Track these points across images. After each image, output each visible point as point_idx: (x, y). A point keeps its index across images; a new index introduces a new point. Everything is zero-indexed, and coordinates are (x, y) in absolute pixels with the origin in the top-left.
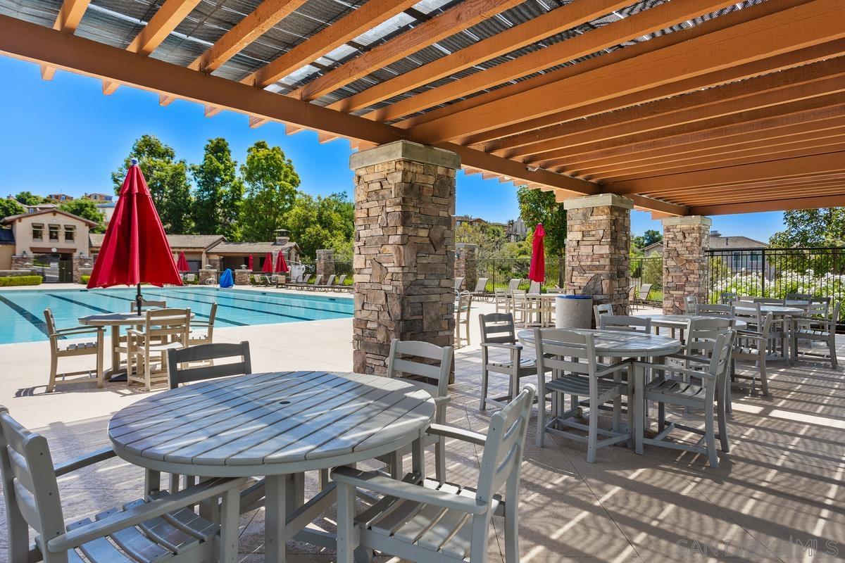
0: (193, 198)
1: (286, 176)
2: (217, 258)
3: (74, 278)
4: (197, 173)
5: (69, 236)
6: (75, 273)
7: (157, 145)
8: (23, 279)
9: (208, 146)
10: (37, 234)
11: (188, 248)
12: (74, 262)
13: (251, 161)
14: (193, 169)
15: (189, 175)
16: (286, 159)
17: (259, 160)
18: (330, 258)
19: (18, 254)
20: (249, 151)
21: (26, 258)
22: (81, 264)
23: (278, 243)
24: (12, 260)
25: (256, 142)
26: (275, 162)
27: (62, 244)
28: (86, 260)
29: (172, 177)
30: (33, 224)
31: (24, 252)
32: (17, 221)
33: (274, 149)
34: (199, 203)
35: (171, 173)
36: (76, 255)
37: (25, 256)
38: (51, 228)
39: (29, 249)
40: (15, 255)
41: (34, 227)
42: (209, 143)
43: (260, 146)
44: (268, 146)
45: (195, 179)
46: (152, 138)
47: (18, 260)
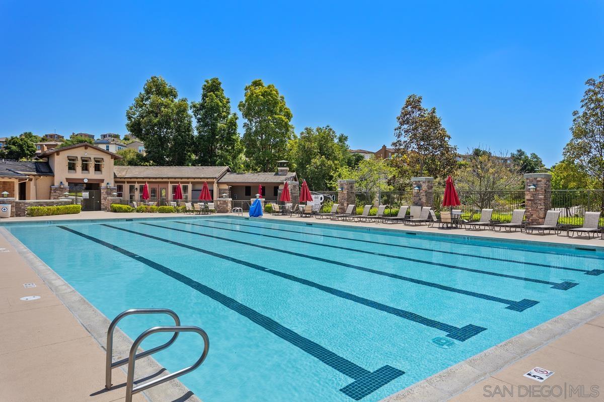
0: (195, 133)
1: (281, 111)
2: (226, 187)
3: (102, 207)
4: (198, 110)
5: (98, 168)
6: (103, 201)
7: (163, 85)
8: (67, 208)
9: (205, 85)
10: (72, 167)
11: (201, 178)
12: (102, 191)
13: (250, 98)
14: (194, 106)
15: (190, 112)
16: (280, 95)
17: (257, 96)
18: (352, 187)
19: (57, 184)
20: (246, 89)
21: (62, 188)
22: (109, 194)
23: (280, 173)
24: (51, 189)
25: (253, 80)
26: (272, 97)
27: (92, 175)
28: (112, 190)
29: (178, 114)
30: (68, 157)
31: (61, 183)
32: (55, 154)
33: (269, 87)
34: (201, 137)
35: (175, 111)
36: (103, 185)
37: (62, 187)
38: (83, 161)
39: (65, 180)
40: (53, 185)
41: (69, 160)
42: (206, 83)
43: (257, 84)
44: (264, 85)
45: (196, 116)
46: (159, 79)
47: (56, 189)
